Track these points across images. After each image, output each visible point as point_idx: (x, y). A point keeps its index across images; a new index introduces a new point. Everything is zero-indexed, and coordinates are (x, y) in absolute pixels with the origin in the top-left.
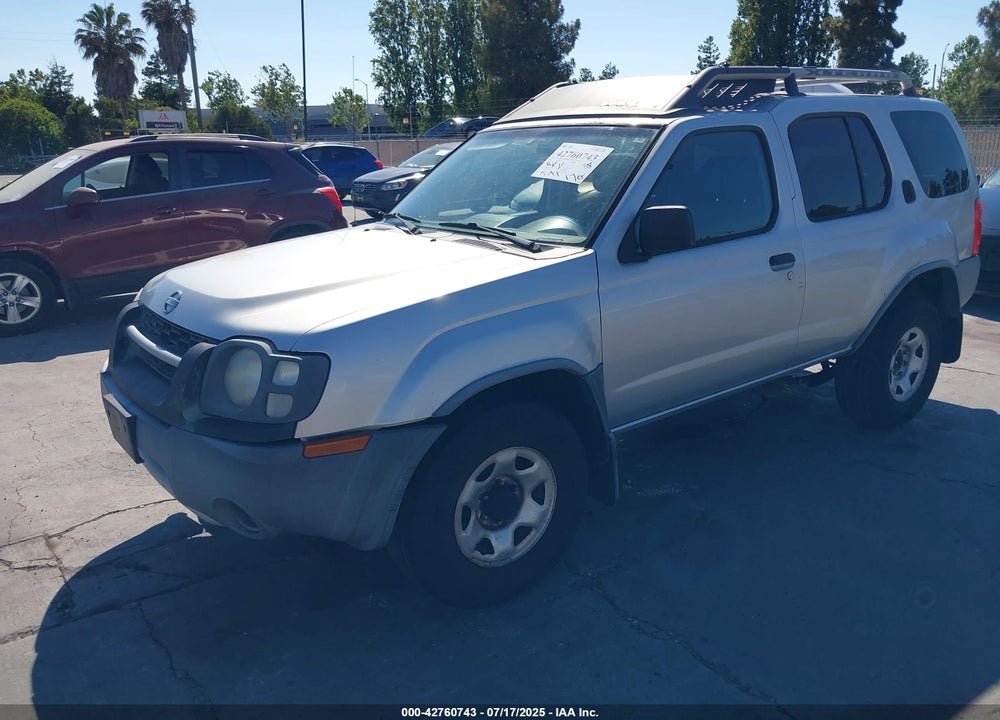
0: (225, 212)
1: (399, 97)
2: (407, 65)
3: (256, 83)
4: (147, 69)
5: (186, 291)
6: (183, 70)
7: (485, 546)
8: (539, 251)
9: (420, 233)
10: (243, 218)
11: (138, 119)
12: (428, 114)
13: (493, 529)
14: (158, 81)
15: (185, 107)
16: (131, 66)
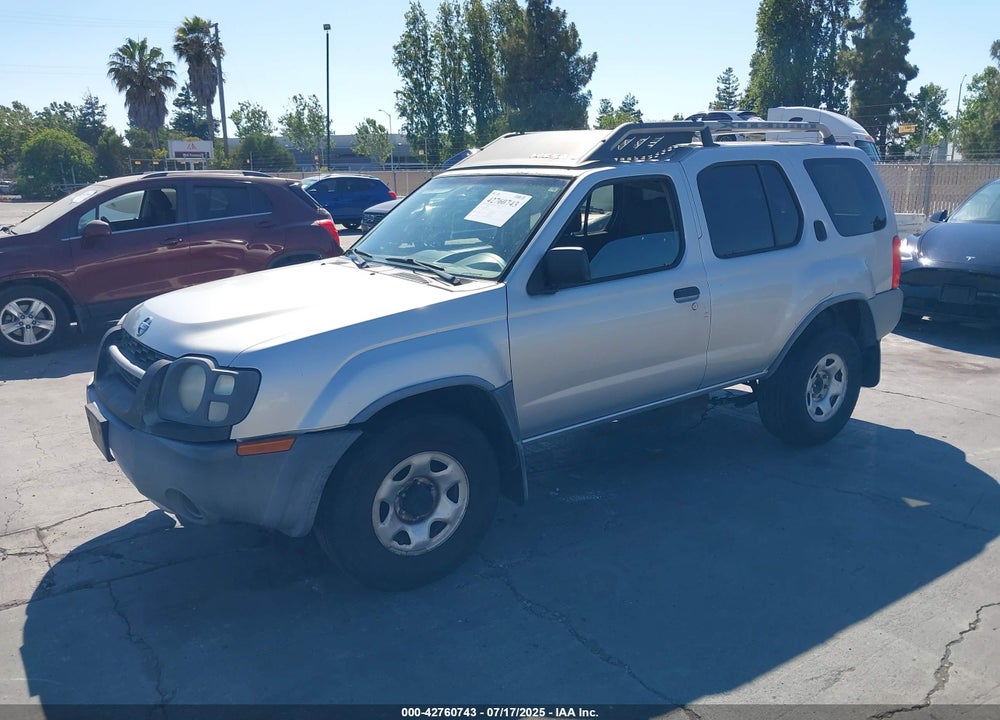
0: (237, 242)
1: (422, 127)
2: (430, 97)
3: (283, 113)
4: (178, 100)
5: (157, 317)
6: (213, 101)
7: (403, 538)
8: (459, 284)
9: (368, 267)
10: (244, 247)
11: (167, 149)
12: (450, 144)
13: (410, 523)
14: (187, 112)
15: (213, 138)
16: (162, 98)
